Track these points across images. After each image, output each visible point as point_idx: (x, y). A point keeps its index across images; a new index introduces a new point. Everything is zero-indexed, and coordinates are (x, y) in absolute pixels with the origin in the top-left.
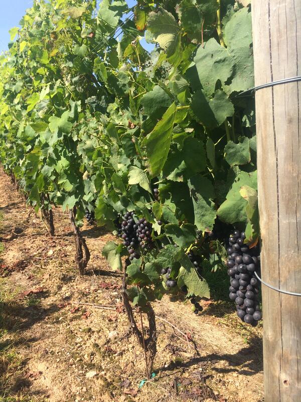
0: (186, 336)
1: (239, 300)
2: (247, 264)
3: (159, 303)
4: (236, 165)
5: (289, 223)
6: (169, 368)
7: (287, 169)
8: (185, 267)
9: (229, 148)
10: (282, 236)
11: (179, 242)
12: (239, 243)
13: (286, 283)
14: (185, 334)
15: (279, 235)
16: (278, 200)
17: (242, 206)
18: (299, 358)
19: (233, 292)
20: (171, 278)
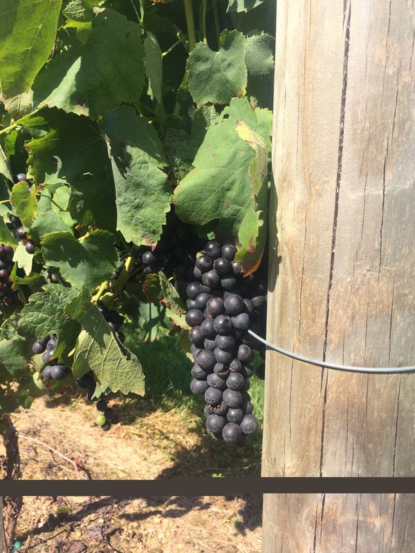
0: (74, 463)
1: (211, 395)
2: (234, 314)
3: (27, 412)
4: (209, 104)
5: (365, 199)
6: (47, 528)
7: (373, 56)
8: (91, 333)
9: (198, 59)
10: (344, 233)
11: (76, 278)
12: (218, 269)
13: (342, 345)
14: (73, 459)
15: (334, 230)
16: (341, 141)
17: (230, 180)
18: (361, 518)
19: (199, 379)
20: (56, 360)
